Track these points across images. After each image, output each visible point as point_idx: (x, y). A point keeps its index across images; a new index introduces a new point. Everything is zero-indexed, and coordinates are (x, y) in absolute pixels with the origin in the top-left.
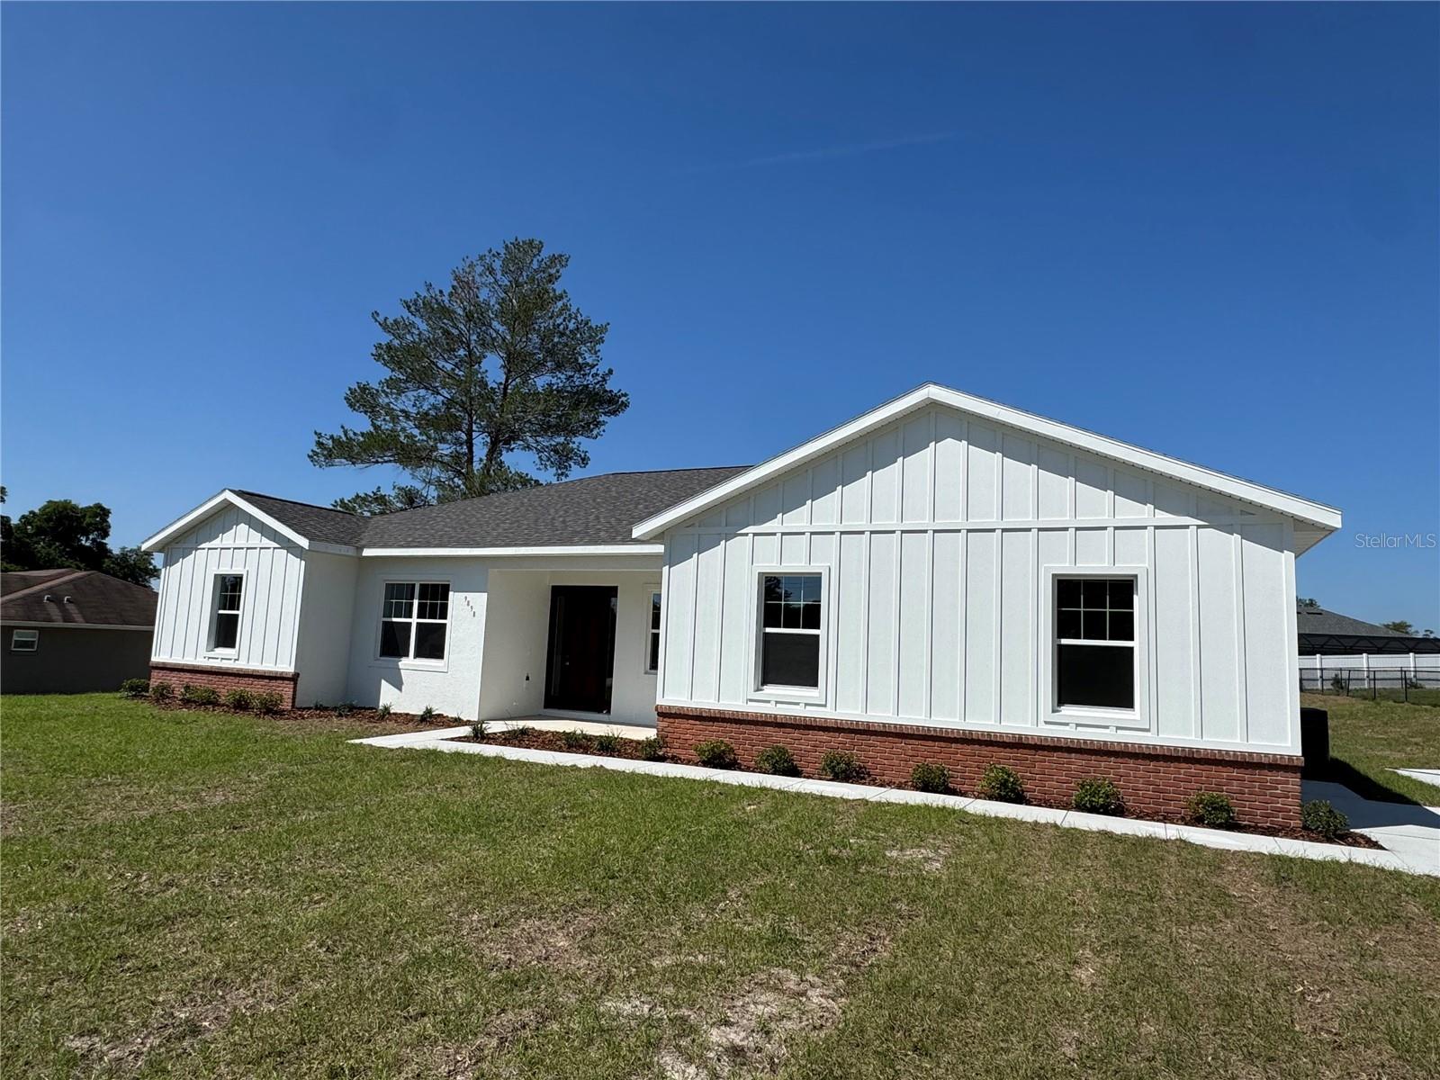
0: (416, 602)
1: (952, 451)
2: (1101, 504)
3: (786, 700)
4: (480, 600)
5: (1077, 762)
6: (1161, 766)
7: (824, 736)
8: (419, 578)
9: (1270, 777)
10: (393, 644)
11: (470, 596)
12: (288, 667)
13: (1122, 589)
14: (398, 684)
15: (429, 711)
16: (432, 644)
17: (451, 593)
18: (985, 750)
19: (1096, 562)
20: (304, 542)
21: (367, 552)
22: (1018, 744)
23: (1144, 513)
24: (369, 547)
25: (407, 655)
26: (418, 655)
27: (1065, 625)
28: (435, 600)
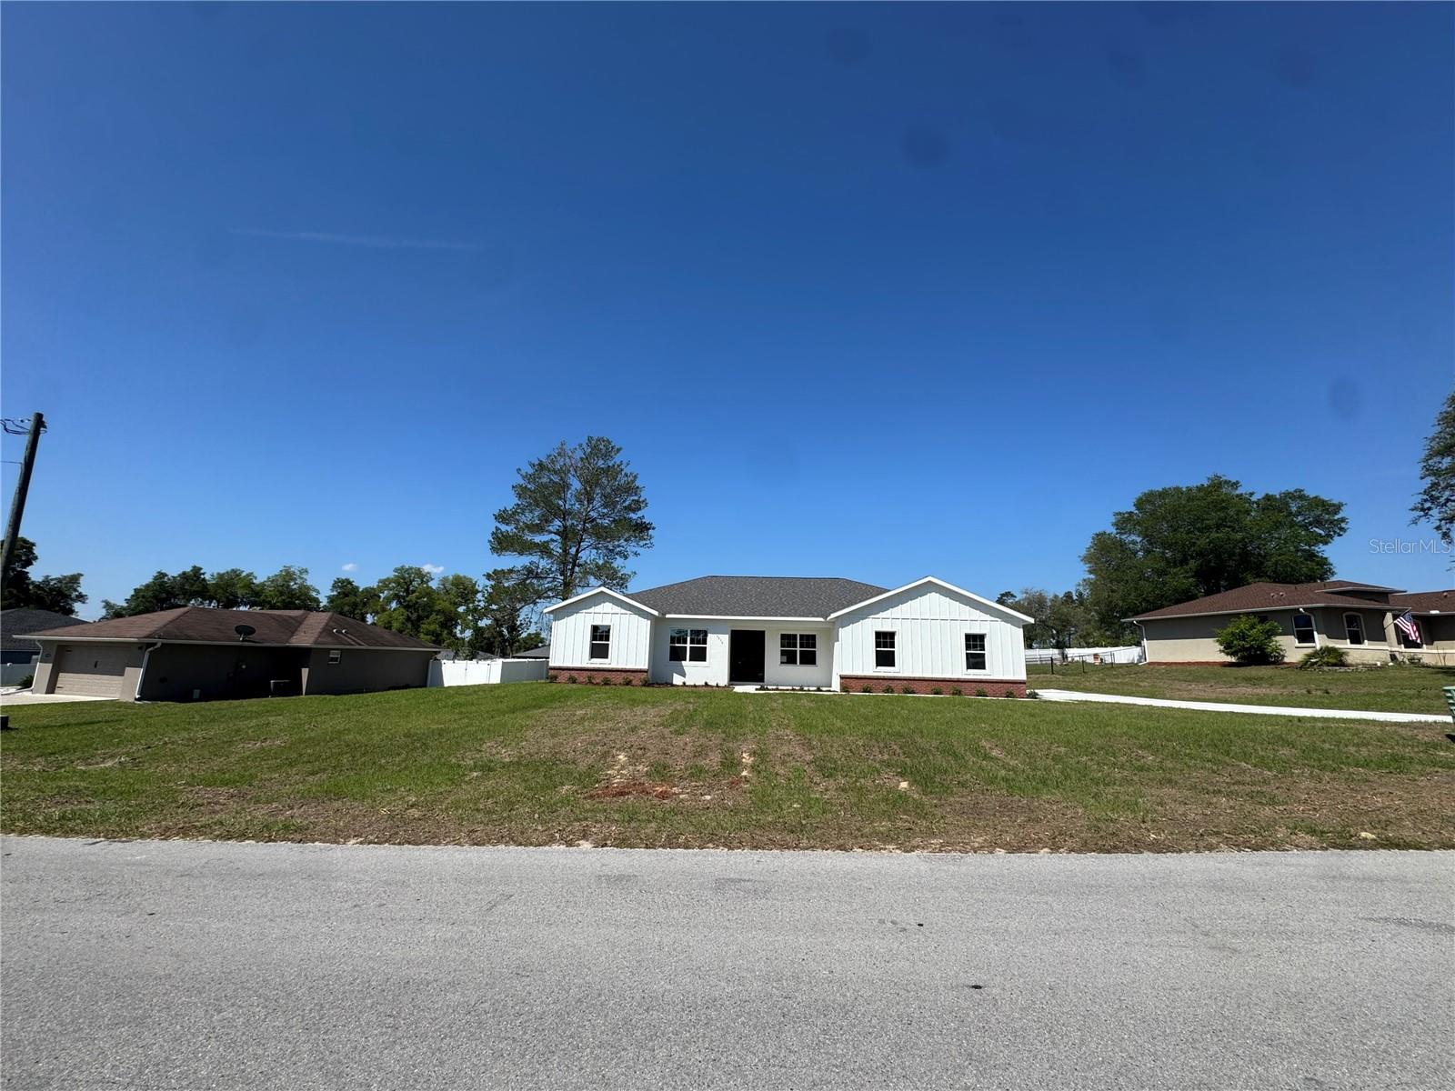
0: (689, 639)
1: (934, 597)
2: (977, 614)
3: (885, 671)
4: (726, 638)
5: (974, 685)
6: (995, 685)
7: (899, 682)
8: (689, 628)
9: (1020, 685)
10: (677, 655)
11: (720, 636)
12: (646, 667)
13: (982, 637)
14: (683, 675)
15: (706, 684)
16: (699, 655)
17: (709, 635)
18: (949, 683)
19: (976, 631)
20: (656, 613)
21: (668, 616)
22: (958, 681)
23: (988, 617)
24: (670, 613)
25: (685, 660)
26: (690, 660)
27: (968, 647)
28: (700, 636)
